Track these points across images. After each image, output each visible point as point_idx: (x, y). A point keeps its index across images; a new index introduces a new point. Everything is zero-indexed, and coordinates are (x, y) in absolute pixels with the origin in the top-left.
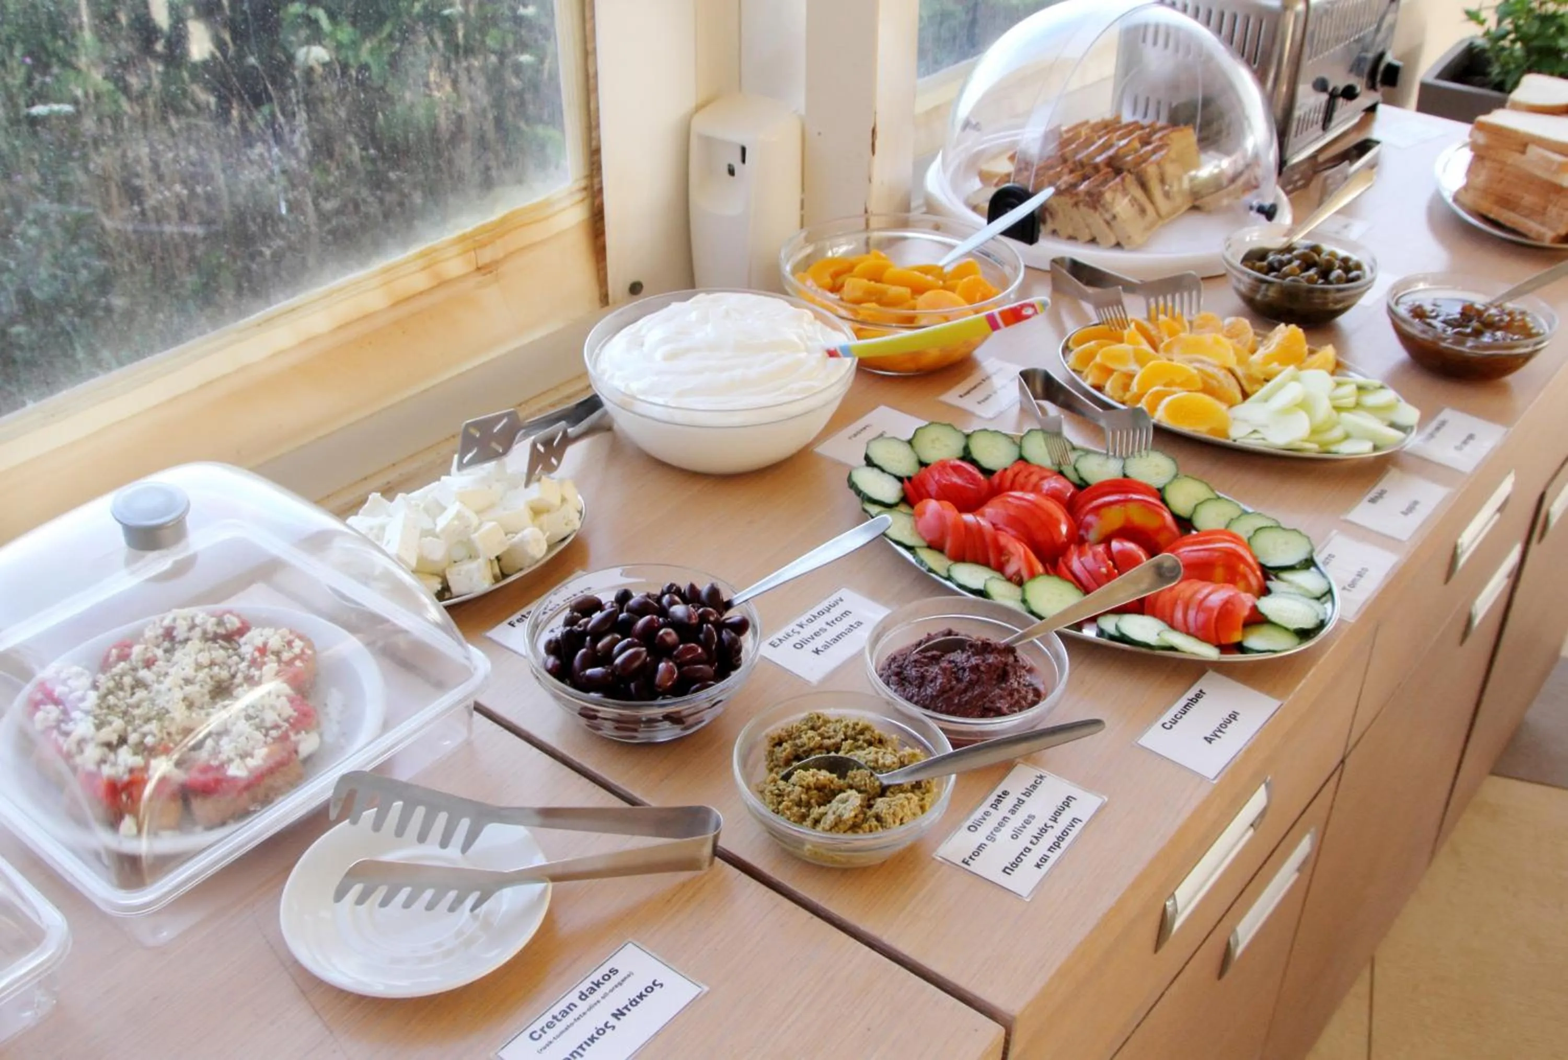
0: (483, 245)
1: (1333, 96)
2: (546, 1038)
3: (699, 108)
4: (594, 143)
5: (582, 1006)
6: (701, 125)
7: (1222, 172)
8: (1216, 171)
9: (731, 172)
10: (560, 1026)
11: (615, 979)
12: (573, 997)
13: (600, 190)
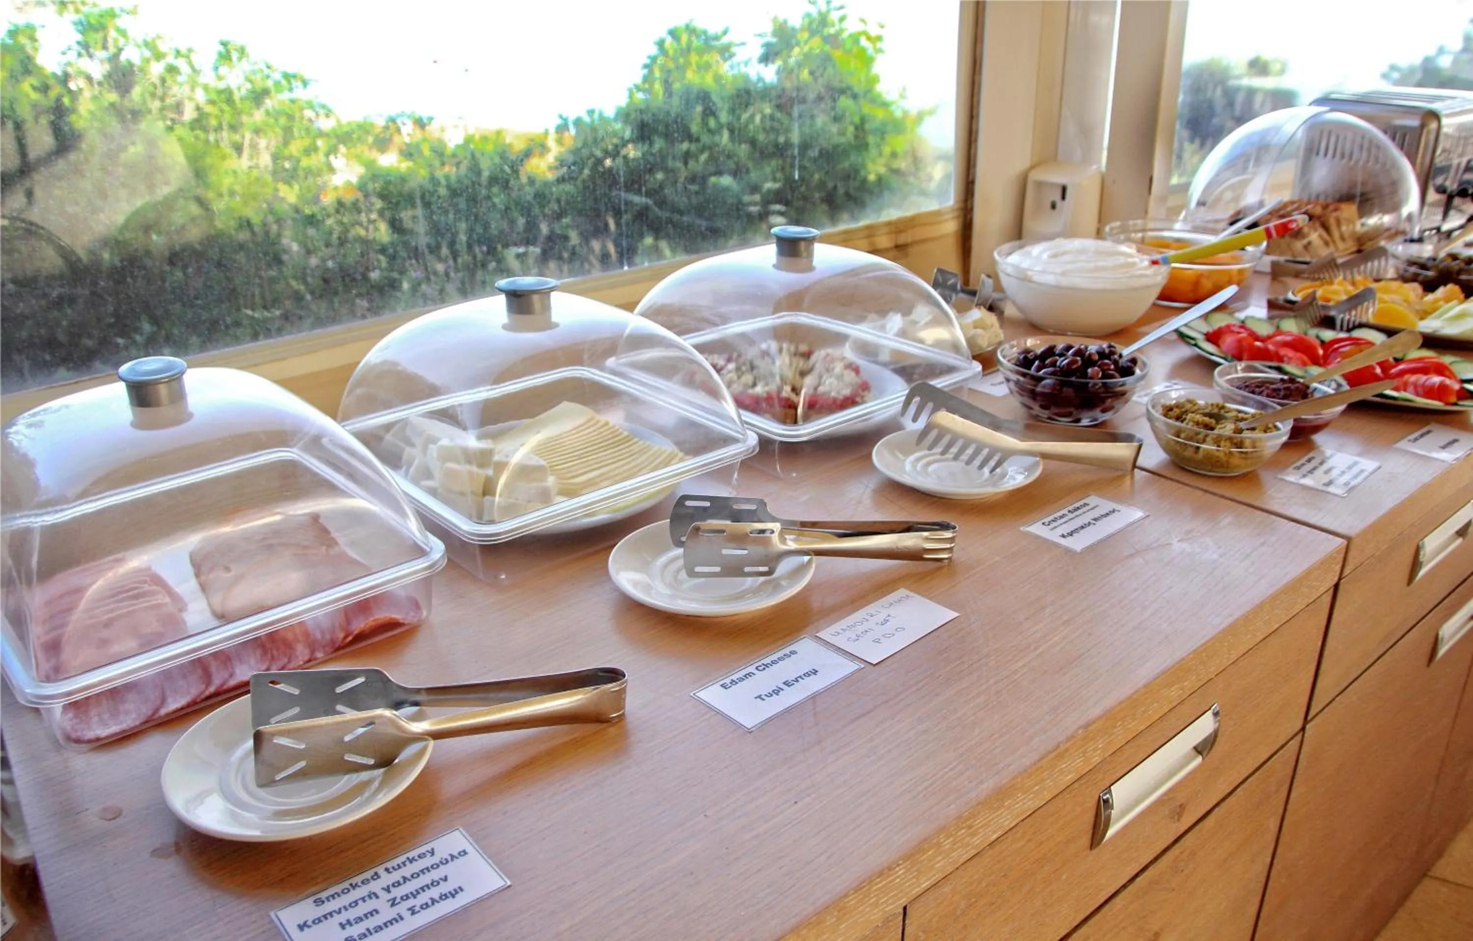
0: (900, 232)
1: (1450, 198)
2: (1052, 526)
3: (1032, 167)
4: (971, 177)
5: (1071, 516)
6: (1036, 175)
7: (1382, 224)
8: (1379, 222)
9: (1053, 206)
10: (1059, 522)
11: (1087, 508)
12: (1065, 511)
13: (972, 209)
